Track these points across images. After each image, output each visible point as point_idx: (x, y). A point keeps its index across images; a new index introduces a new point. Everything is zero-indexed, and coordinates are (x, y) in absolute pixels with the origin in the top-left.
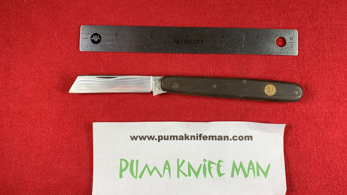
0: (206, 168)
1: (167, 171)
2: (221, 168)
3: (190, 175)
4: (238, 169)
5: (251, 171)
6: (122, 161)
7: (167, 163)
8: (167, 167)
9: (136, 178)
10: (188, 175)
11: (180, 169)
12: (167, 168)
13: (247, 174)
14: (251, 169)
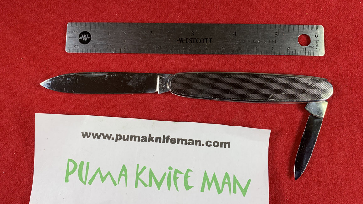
0: (171, 177)
1: (123, 178)
2: (189, 179)
3: (150, 185)
4: (210, 182)
5: (226, 186)
6: (70, 162)
7: (124, 168)
8: (124, 173)
9: (85, 183)
10: (148, 185)
11: (140, 177)
12: (123, 175)
13: (221, 190)
14: (227, 183)
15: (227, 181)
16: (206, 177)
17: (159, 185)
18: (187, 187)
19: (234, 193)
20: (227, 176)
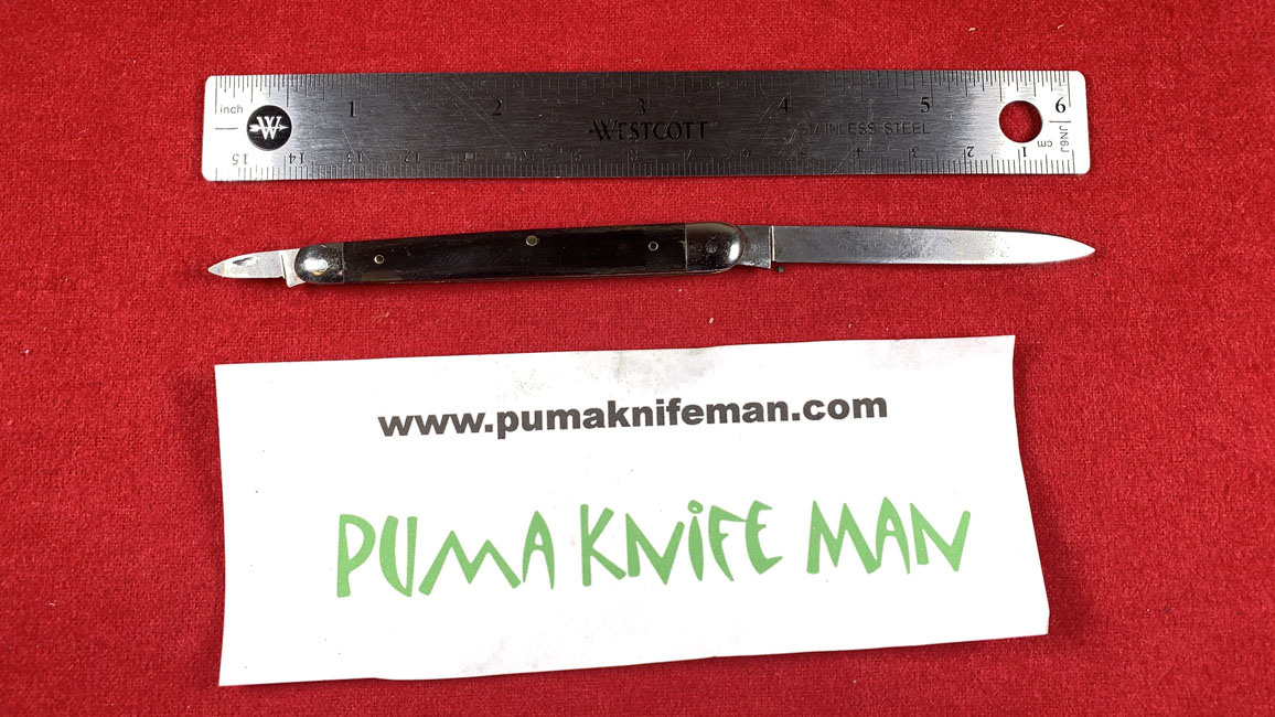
0: (700, 536)
1: (538, 557)
2: (762, 535)
3: (634, 569)
4: (836, 536)
5: (891, 543)
6: (348, 526)
7: (538, 524)
8: (539, 540)
10: (625, 568)
12: (538, 548)
13: (876, 558)
14: (890, 533)
15: (890, 526)
16: (818, 523)
17: (663, 567)
18: (761, 563)
19: (919, 562)
20: (888, 510)
